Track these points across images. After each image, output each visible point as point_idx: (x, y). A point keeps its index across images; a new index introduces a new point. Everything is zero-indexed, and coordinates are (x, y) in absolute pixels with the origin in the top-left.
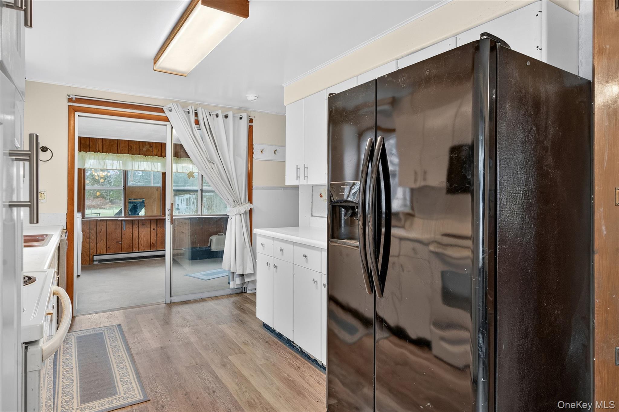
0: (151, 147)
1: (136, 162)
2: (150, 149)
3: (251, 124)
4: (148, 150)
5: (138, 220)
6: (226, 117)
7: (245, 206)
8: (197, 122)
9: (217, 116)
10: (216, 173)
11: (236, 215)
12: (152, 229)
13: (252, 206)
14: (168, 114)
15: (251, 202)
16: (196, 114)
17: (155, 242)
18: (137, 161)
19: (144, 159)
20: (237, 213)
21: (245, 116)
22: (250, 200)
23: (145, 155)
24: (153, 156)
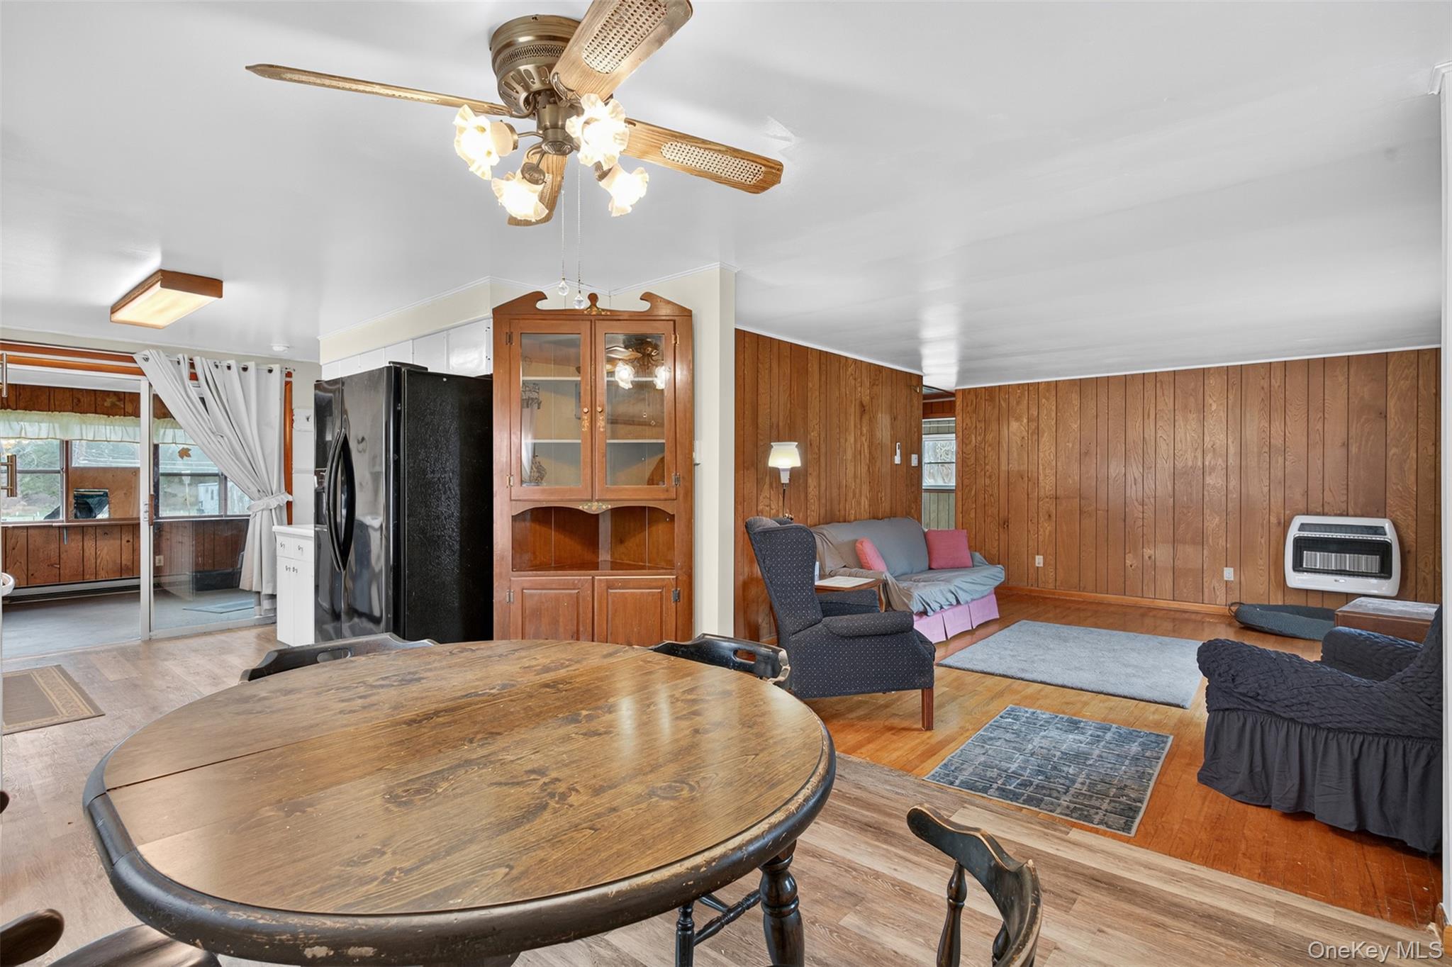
0: (120, 400)
1: (89, 426)
2: (118, 403)
3: (288, 379)
4: (114, 405)
5: (96, 526)
6: (245, 369)
7: (279, 498)
8: (194, 377)
9: (229, 368)
10: (227, 450)
11: (263, 510)
12: (124, 542)
13: (290, 498)
14: (141, 363)
15: (290, 492)
16: (192, 365)
17: (129, 564)
18: (91, 424)
19: (106, 421)
20: (264, 507)
21: (276, 368)
22: (289, 489)
23: (108, 415)
24: (125, 416)
